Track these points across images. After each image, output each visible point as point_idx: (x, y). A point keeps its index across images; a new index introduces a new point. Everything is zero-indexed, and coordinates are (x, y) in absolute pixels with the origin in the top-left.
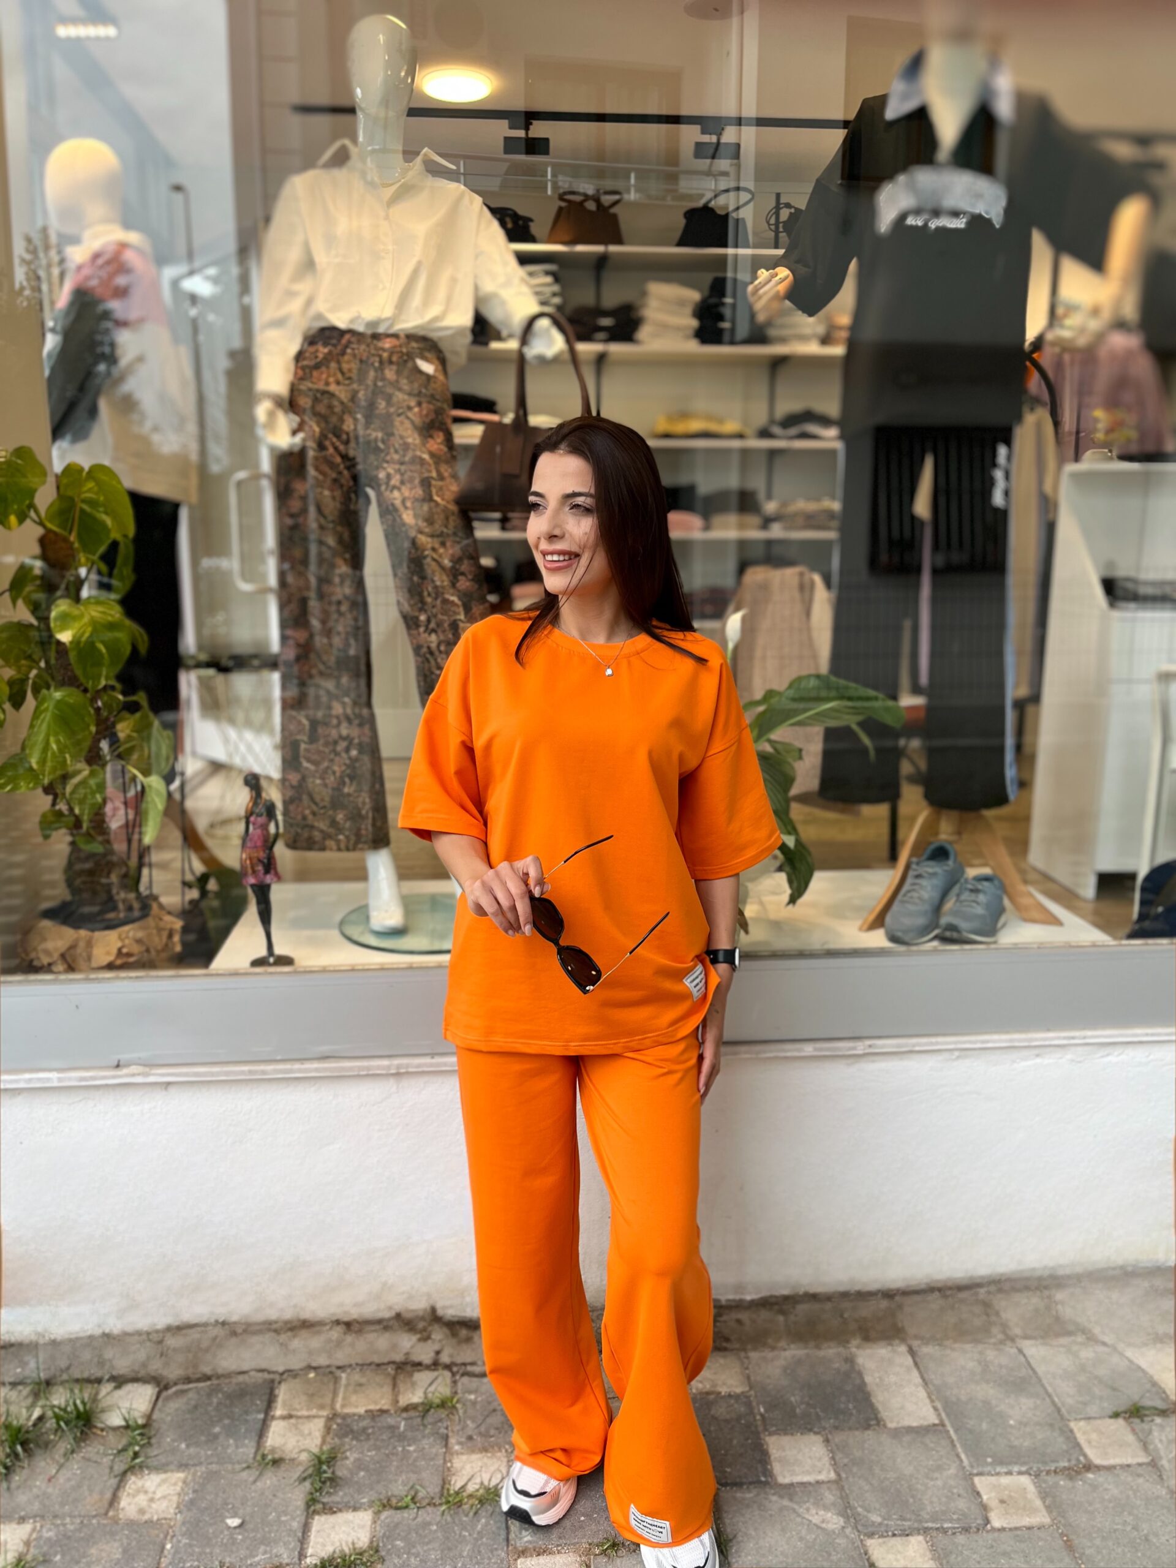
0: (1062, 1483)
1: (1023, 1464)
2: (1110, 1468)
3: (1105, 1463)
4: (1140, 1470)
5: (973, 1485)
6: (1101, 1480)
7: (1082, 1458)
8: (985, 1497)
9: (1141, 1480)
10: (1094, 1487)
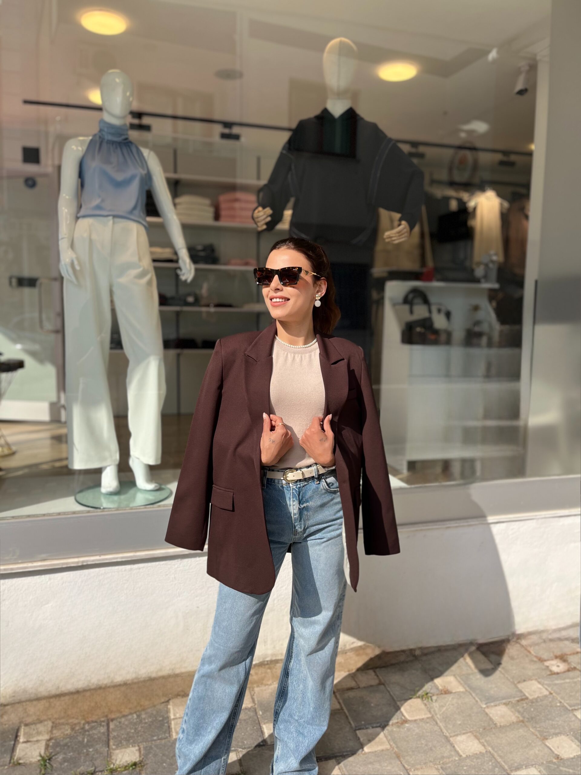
0: (395, 729)
1: (378, 723)
2: (415, 721)
3: (413, 719)
4: (428, 720)
5: (356, 734)
6: (412, 726)
7: (403, 718)
8: (361, 739)
9: (428, 725)
10: (409, 730)
